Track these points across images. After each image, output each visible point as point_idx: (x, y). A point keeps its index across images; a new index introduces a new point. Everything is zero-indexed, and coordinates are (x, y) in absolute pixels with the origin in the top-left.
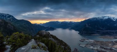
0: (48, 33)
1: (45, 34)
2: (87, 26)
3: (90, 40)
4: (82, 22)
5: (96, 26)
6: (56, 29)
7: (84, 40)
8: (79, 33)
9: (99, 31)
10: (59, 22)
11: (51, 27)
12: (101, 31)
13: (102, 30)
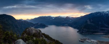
0: (39, 31)
1: (34, 32)
2: (89, 23)
3: (92, 40)
4: (82, 17)
5: (100, 23)
6: (47, 26)
7: (85, 40)
8: (78, 32)
9: (103, 28)
10: (52, 18)
11: (41, 24)
12: (106, 29)
13: (107, 27)
